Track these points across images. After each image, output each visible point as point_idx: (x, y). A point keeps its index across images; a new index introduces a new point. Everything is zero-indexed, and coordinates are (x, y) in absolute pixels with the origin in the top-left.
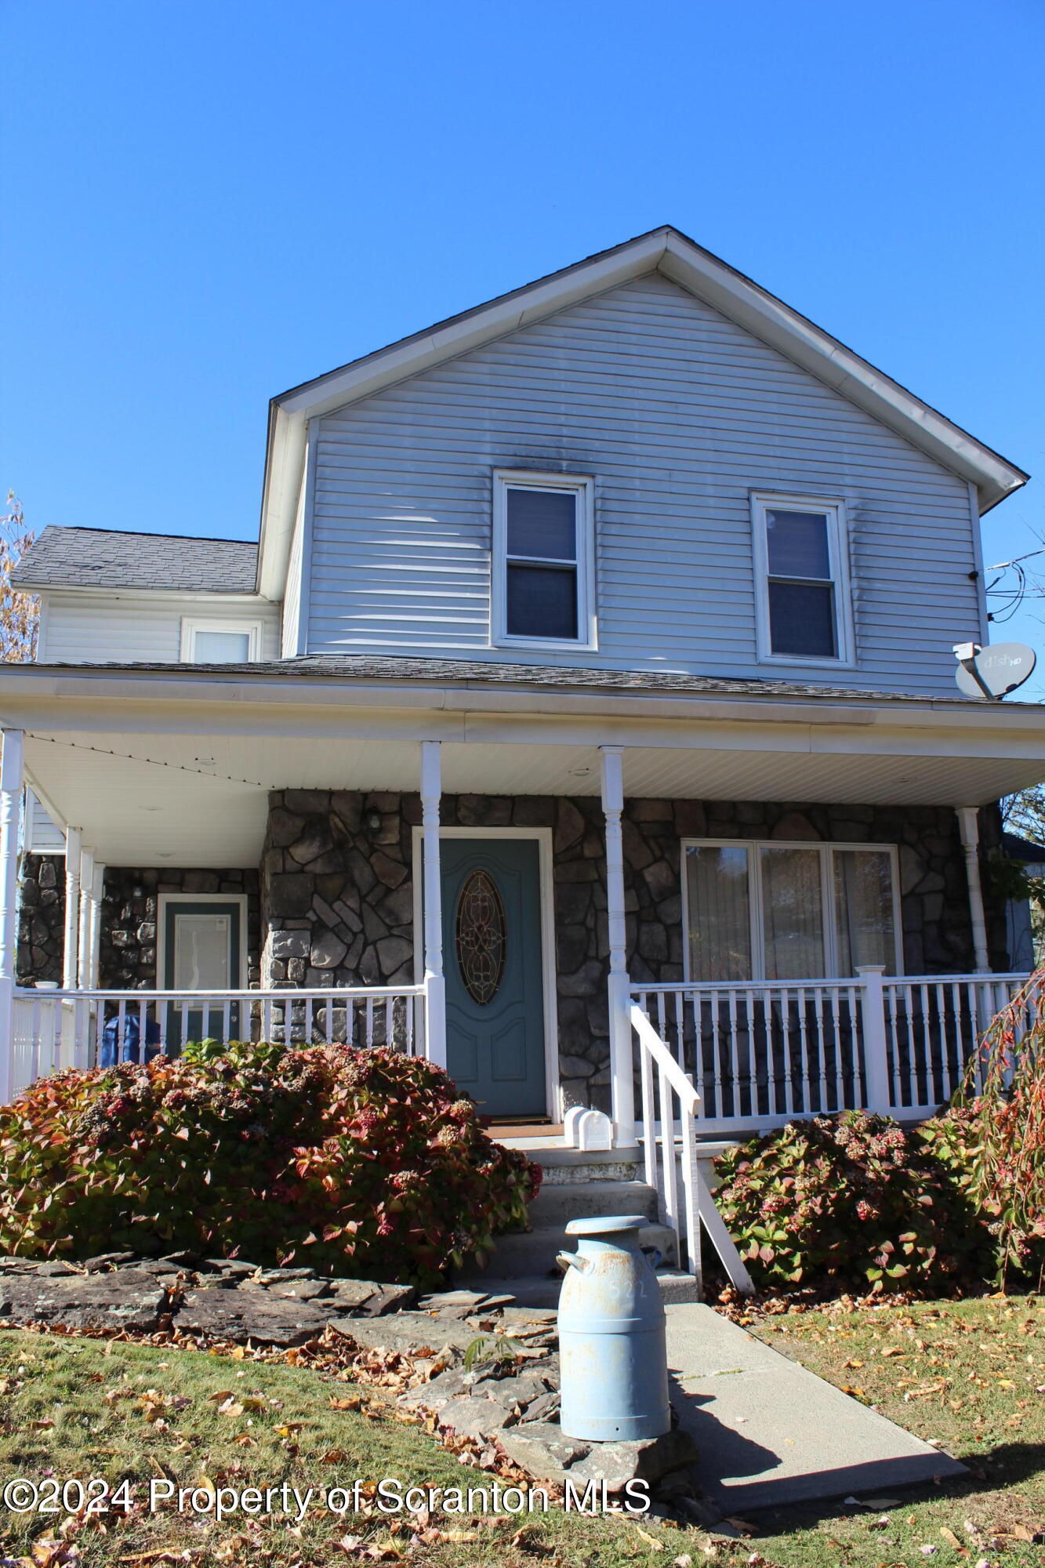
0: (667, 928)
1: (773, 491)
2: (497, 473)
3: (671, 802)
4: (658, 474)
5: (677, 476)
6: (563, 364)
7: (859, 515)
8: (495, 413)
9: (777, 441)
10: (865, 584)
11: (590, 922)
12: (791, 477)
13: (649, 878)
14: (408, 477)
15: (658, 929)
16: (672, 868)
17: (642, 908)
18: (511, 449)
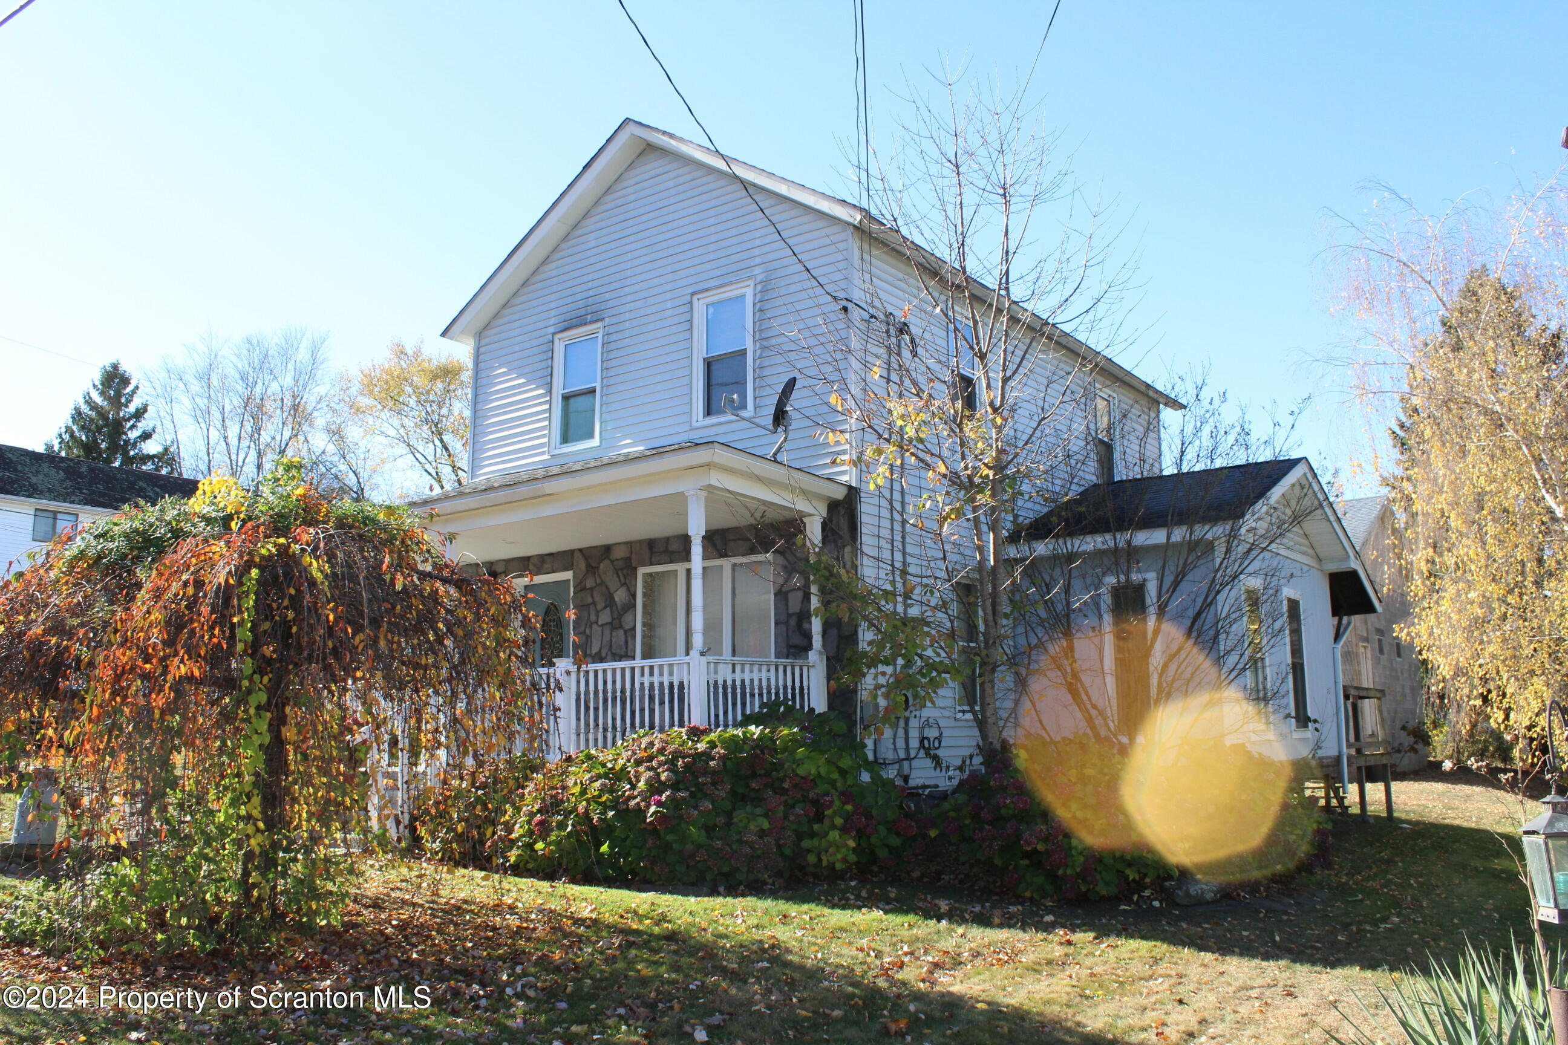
0: (625, 632)
1: (706, 290)
2: (557, 337)
3: (629, 544)
4: (640, 303)
5: (651, 301)
6: (593, 244)
7: (763, 287)
8: (558, 295)
9: (712, 247)
10: (765, 343)
11: (588, 632)
12: (719, 274)
13: (617, 599)
14: (516, 356)
15: (621, 633)
16: (628, 589)
17: (613, 619)
18: (563, 318)
